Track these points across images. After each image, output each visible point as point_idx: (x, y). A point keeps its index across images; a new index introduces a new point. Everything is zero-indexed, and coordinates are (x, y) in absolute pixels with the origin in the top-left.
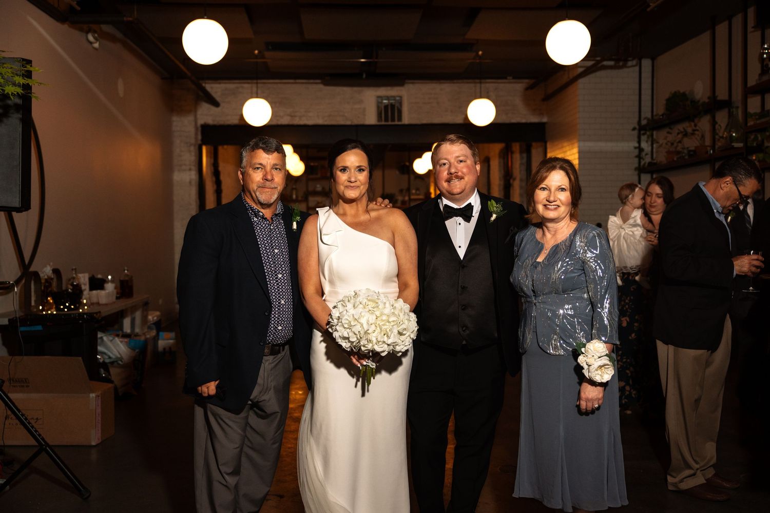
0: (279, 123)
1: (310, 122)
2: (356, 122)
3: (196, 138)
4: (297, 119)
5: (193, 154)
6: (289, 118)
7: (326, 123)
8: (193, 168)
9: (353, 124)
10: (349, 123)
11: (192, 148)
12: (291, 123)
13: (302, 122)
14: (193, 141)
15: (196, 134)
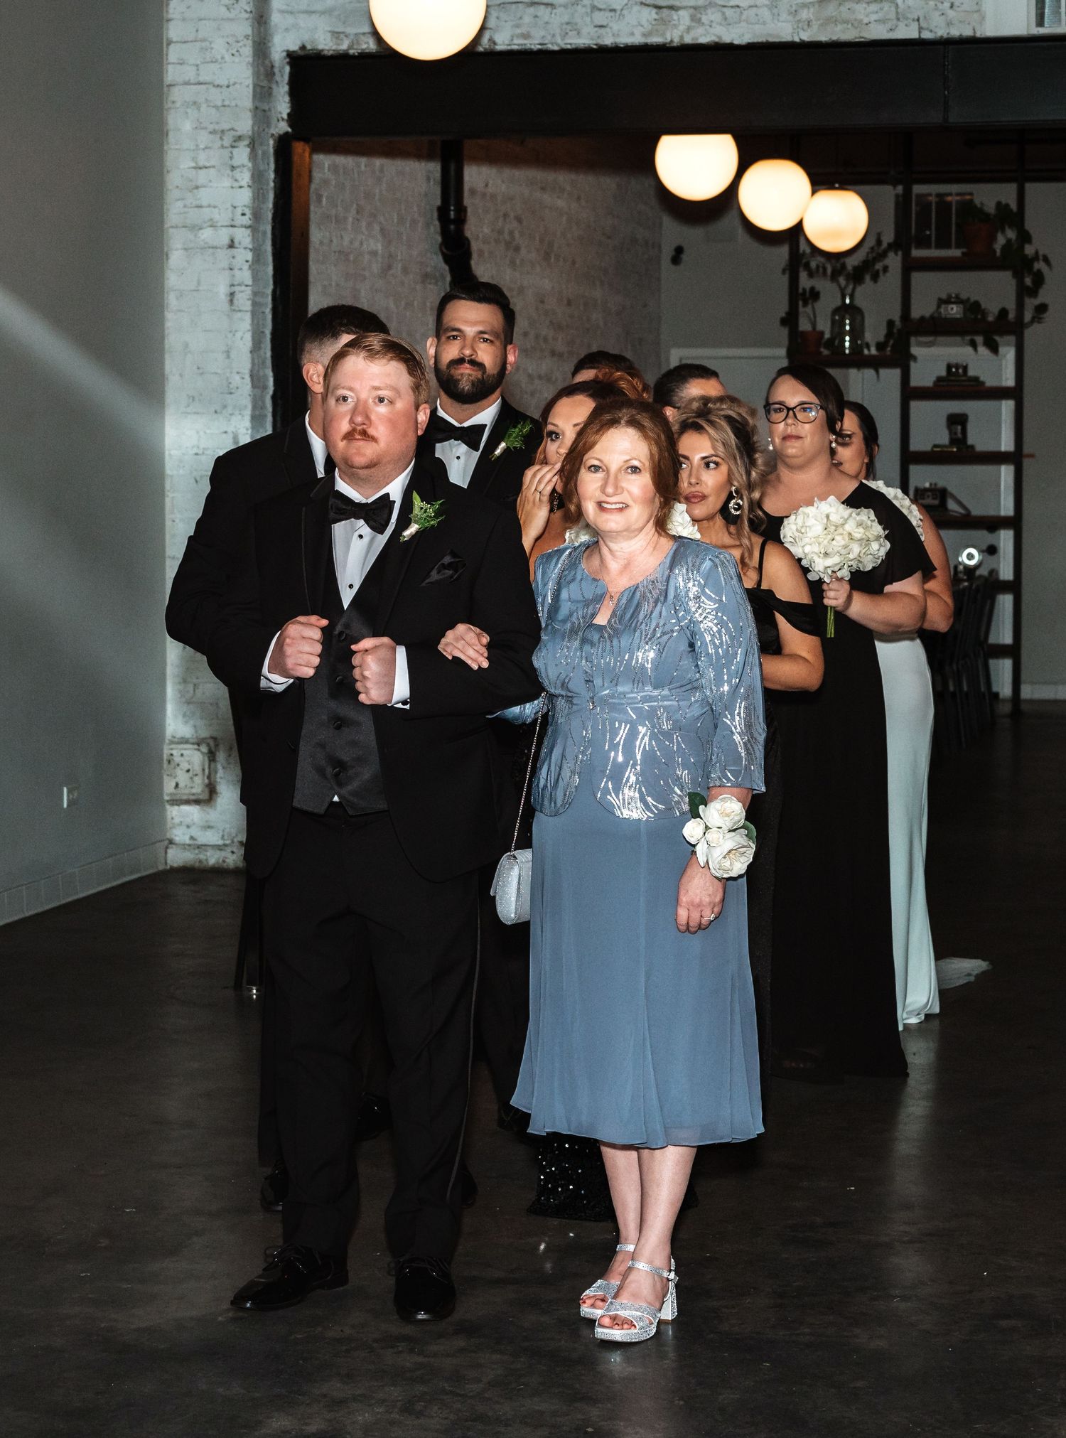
0: (608, 41)
1: (738, 34)
2: (938, 28)
3: (261, 114)
4: (684, 17)
5: (245, 177)
6: (648, 15)
7: (806, 36)
8: (244, 237)
9: (927, 35)
10: (907, 32)
11: (242, 155)
12: (656, 40)
13: (704, 37)
14: (245, 125)
15: (262, 93)
